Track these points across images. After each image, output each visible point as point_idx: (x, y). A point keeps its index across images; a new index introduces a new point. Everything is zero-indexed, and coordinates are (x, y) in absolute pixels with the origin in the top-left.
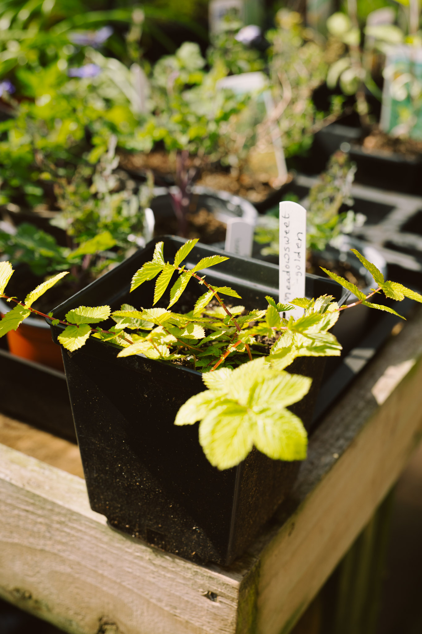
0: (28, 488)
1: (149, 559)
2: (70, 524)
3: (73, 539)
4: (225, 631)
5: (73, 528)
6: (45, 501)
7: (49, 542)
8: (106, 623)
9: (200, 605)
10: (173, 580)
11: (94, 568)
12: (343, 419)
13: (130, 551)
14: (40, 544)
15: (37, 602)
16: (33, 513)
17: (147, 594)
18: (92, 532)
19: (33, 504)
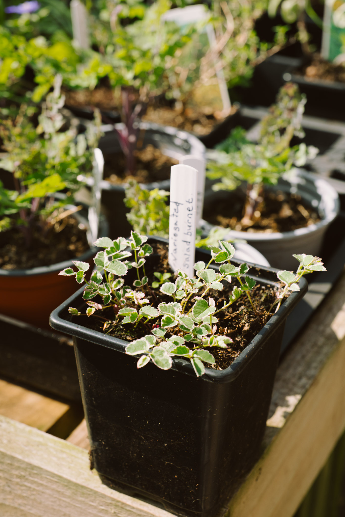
1: (115, 513)
2: (31, 478)
3: (34, 493)
5: (33, 482)
7: (9, 497)
12: (303, 357)
13: (94, 504)
18: (54, 486)
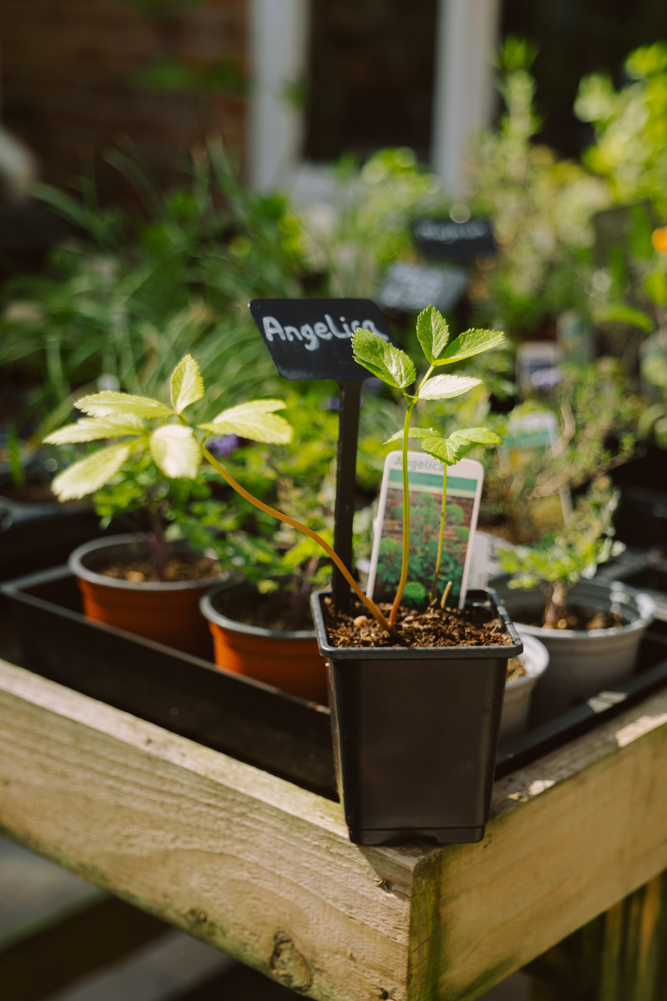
0: (211, 777)
1: (327, 848)
2: (251, 815)
3: (253, 833)
4: (399, 929)
5: (253, 820)
6: (228, 789)
7: (229, 843)
8: (282, 942)
9: (375, 899)
10: (348, 870)
11: (271, 869)
13: (308, 840)
14: (218, 845)
15: (212, 924)
16: (214, 807)
17: (324, 894)
18: (272, 822)
19: (215, 795)
